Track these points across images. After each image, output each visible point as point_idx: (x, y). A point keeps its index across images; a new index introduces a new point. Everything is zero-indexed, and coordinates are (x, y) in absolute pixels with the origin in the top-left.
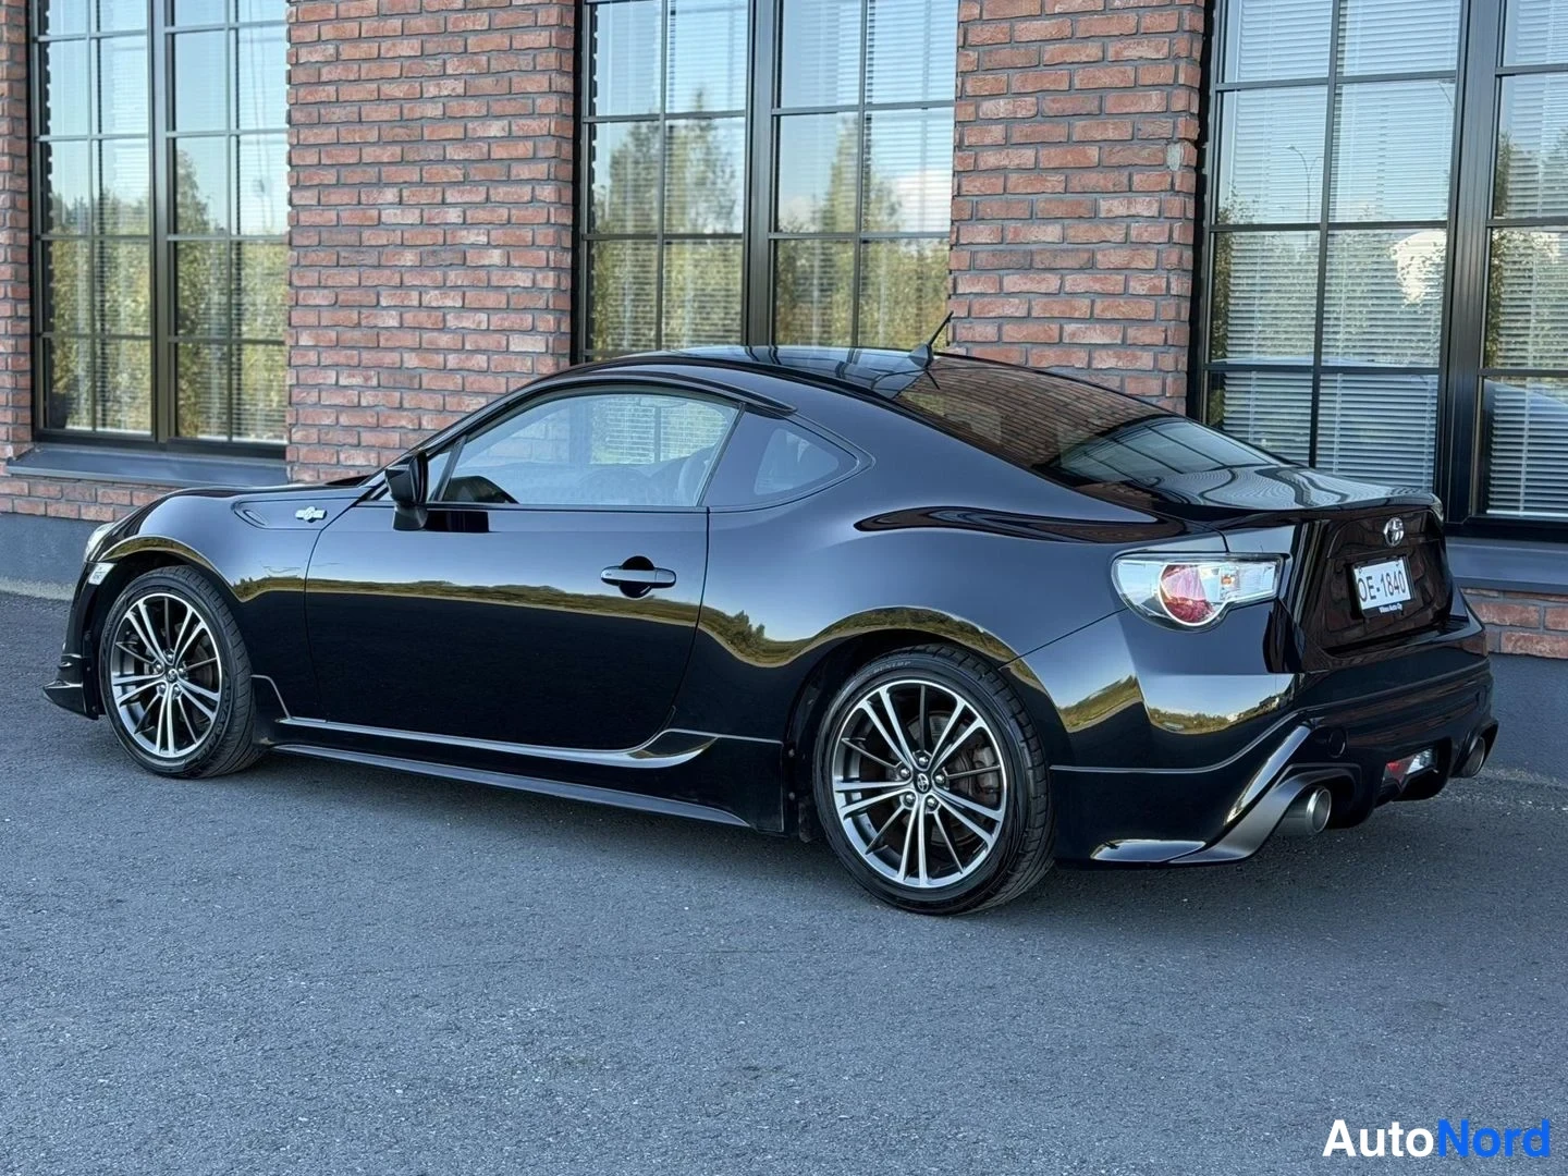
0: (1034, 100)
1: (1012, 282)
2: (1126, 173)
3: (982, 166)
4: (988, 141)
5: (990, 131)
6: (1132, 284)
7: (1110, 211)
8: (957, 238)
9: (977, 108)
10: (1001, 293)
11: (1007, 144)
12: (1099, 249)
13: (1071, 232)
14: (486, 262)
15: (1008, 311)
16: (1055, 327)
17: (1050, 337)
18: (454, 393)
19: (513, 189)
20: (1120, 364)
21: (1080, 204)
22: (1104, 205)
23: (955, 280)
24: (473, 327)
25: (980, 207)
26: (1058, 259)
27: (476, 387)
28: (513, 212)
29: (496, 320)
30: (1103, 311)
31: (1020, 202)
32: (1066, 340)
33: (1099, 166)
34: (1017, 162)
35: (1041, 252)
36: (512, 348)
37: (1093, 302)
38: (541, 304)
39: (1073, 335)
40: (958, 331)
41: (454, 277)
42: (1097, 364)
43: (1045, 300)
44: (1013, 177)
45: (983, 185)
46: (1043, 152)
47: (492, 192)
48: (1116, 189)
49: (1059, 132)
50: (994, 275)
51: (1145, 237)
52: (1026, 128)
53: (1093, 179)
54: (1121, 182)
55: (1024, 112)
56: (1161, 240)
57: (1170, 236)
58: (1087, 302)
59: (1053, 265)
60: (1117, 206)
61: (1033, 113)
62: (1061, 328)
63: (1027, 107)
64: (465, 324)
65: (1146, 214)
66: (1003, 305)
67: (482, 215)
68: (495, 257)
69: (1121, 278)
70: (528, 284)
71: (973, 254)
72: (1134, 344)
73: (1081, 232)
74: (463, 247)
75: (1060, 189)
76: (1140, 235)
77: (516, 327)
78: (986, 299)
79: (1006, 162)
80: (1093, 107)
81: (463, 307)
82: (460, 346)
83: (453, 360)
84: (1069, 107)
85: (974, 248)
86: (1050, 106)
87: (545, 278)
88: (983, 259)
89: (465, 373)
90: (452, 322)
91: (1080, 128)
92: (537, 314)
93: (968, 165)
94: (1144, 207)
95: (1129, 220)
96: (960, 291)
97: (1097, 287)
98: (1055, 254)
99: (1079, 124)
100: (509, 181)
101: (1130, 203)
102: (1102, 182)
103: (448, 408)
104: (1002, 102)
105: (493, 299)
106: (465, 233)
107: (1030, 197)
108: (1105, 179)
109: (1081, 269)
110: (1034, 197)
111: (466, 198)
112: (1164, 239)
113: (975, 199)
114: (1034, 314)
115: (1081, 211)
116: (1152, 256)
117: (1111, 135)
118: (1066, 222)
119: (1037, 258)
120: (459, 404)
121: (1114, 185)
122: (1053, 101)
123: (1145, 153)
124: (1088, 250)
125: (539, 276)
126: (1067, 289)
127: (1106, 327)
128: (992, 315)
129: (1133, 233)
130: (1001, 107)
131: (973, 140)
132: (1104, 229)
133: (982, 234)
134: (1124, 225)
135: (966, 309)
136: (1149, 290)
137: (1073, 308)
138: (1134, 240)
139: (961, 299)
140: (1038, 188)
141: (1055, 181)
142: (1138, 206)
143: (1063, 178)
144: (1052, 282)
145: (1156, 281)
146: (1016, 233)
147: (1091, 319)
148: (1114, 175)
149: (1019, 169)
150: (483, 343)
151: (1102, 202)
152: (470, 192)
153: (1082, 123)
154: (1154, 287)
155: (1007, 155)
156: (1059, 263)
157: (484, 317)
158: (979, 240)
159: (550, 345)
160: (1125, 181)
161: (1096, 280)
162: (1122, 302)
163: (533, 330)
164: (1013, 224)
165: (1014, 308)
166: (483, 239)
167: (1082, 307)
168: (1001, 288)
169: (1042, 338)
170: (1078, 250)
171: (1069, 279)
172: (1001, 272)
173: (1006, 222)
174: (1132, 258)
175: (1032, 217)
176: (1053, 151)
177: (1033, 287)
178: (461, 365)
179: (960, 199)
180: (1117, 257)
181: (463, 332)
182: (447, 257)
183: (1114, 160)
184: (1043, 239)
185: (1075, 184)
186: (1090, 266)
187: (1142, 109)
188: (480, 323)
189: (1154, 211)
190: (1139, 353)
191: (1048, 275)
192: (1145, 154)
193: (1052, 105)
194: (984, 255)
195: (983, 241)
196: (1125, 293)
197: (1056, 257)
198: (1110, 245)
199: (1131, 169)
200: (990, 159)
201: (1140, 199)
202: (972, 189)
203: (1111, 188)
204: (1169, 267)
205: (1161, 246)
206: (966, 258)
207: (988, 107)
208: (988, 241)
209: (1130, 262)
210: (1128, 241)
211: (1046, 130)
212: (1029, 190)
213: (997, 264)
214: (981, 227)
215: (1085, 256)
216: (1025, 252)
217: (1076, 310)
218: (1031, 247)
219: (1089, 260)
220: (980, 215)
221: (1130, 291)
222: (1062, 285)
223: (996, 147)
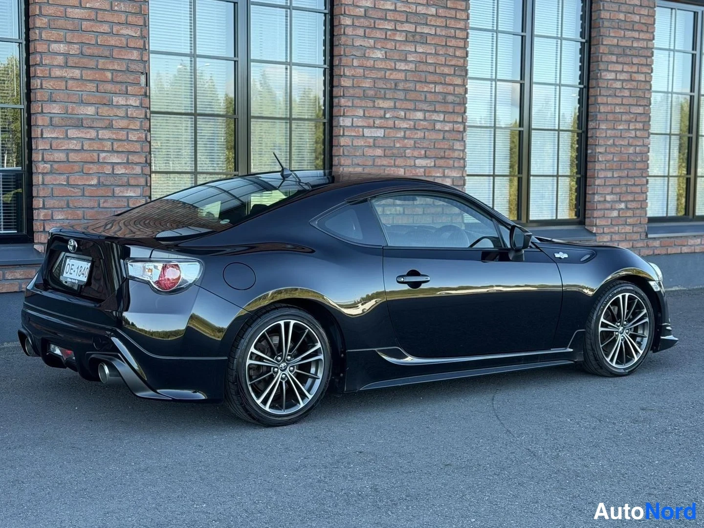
0: (78, 46)
1: (72, 133)
2: (125, 86)
3: (53, 75)
4: (55, 63)
5: (56, 58)
6: (130, 136)
7: (118, 102)
8: (42, 110)
9: (49, 46)
10: (67, 137)
11: (66, 65)
12: (114, 119)
13: (100, 111)
15: (72, 147)
16: (95, 154)
17: (94, 159)
20: (127, 171)
21: (104, 98)
22: (115, 99)
23: (42, 131)
25: (53, 95)
26: (95, 123)
30: (117, 148)
31: (74, 94)
32: (101, 161)
33: (112, 81)
34: (71, 75)
35: (86, 119)
37: (112, 143)
39: (104, 158)
40: (45, 156)
42: (116, 172)
43: (90, 142)
44: (70, 83)
45: (54, 84)
46: (84, 72)
48: (120, 92)
49: (92, 64)
50: (63, 129)
51: (135, 115)
52: (76, 60)
53: (109, 87)
55: (74, 52)
56: (141, 117)
57: (146, 115)
58: (110, 143)
59: (93, 126)
60: (121, 100)
61: (78, 53)
62: (99, 155)
63: (75, 49)
65: (134, 105)
66: (68, 144)
69: (125, 133)
71: (51, 118)
72: (132, 163)
73: (104, 111)
75: (94, 89)
76: (132, 114)
78: (59, 141)
79: (65, 75)
80: (107, 53)
84: (96, 51)
85: (52, 115)
86: (87, 51)
88: (56, 121)
91: (101, 63)
93: (46, 74)
94: (133, 101)
95: (127, 107)
96: (44, 136)
97: (114, 136)
98: (93, 120)
99: (101, 61)
101: (127, 99)
102: (113, 89)
104: (61, 45)
107: (78, 93)
108: (115, 87)
109: (106, 128)
110: (80, 93)
112: (143, 116)
113: (50, 91)
114: (85, 148)
115: (105, 101)
116: (138, 124)
117: (116, 67)
118: (97, 106)
119: (85, 122)
122: (88, 48)
123: (132, 77)
124: (109, 120)
126: (99, 137)
127: (120, 155)
128: (64, 148)
129: (129, 113)
130: (62, 48)
131: (47, 62)
132: (115, 110)
133: (56, 109)
134: (124, 109)
135: (49, 145)
136: (138, 138)
137: (104, 146)
138: (129, 116)
139: (46, 140)
140: (83, 88)
141: (91, 87)
142: (131, 101)
143: (95, 85)
144: (92, 134)
145: (140, 135)
146: (73, 109)
147: (113, 151)
148: (119, 86)
149: (73, 79)
151: (113, 97)
153: (103, 60)
155: (66, 71)
156: (95, 125)
158: (54, 111)
160: (124, 89)
161: (113, 133)
162: (126, 143)
164: (70, 105)
165: (73, 145)
167: (108, 145)
168: (67, 135)
169: (89, 159)
170: (104, 119)
171: (100, 132)
172: (66, 128)
173: (66, 104)
174: (129, 125)
175: (82, 102)
176: (89, 72)
177: (83, 135)
179: (42, 90)
180: (123, 123)
183: (119, 79)
184: (87, 113)
185: (101, 88)
186: (110, 127)
187: (130, 58)
189: (137, 103)
190: (135, 167)
191: (91, 130)
192: (131, 78)
193: (87, 50)
194: (57, 119)
195: (56, 112)
196: (127, 140)
197: (93, 122)
198: (118, 117)
199: (126, 84)
200: (57, 72)
201: (132, 98)
202: (48, 86)
203: (118, 92)
204: (145, 129)
205: (141, 120)
206: (47, 121)
207: (54, 47)
208: (59, 112)
209: (128, 126)
210: (127, 116)
211: (85, 61)
212: (78, 89)
213: (64, 124)
214: (54, 105)
215: (108, 122)
216: (78, 119)
217: (105, 147)
218: (81, 116)
219: (109, 124)
220: (53, 99)
221: (129, 139)
222: (98, 135)
223: (60, 66)
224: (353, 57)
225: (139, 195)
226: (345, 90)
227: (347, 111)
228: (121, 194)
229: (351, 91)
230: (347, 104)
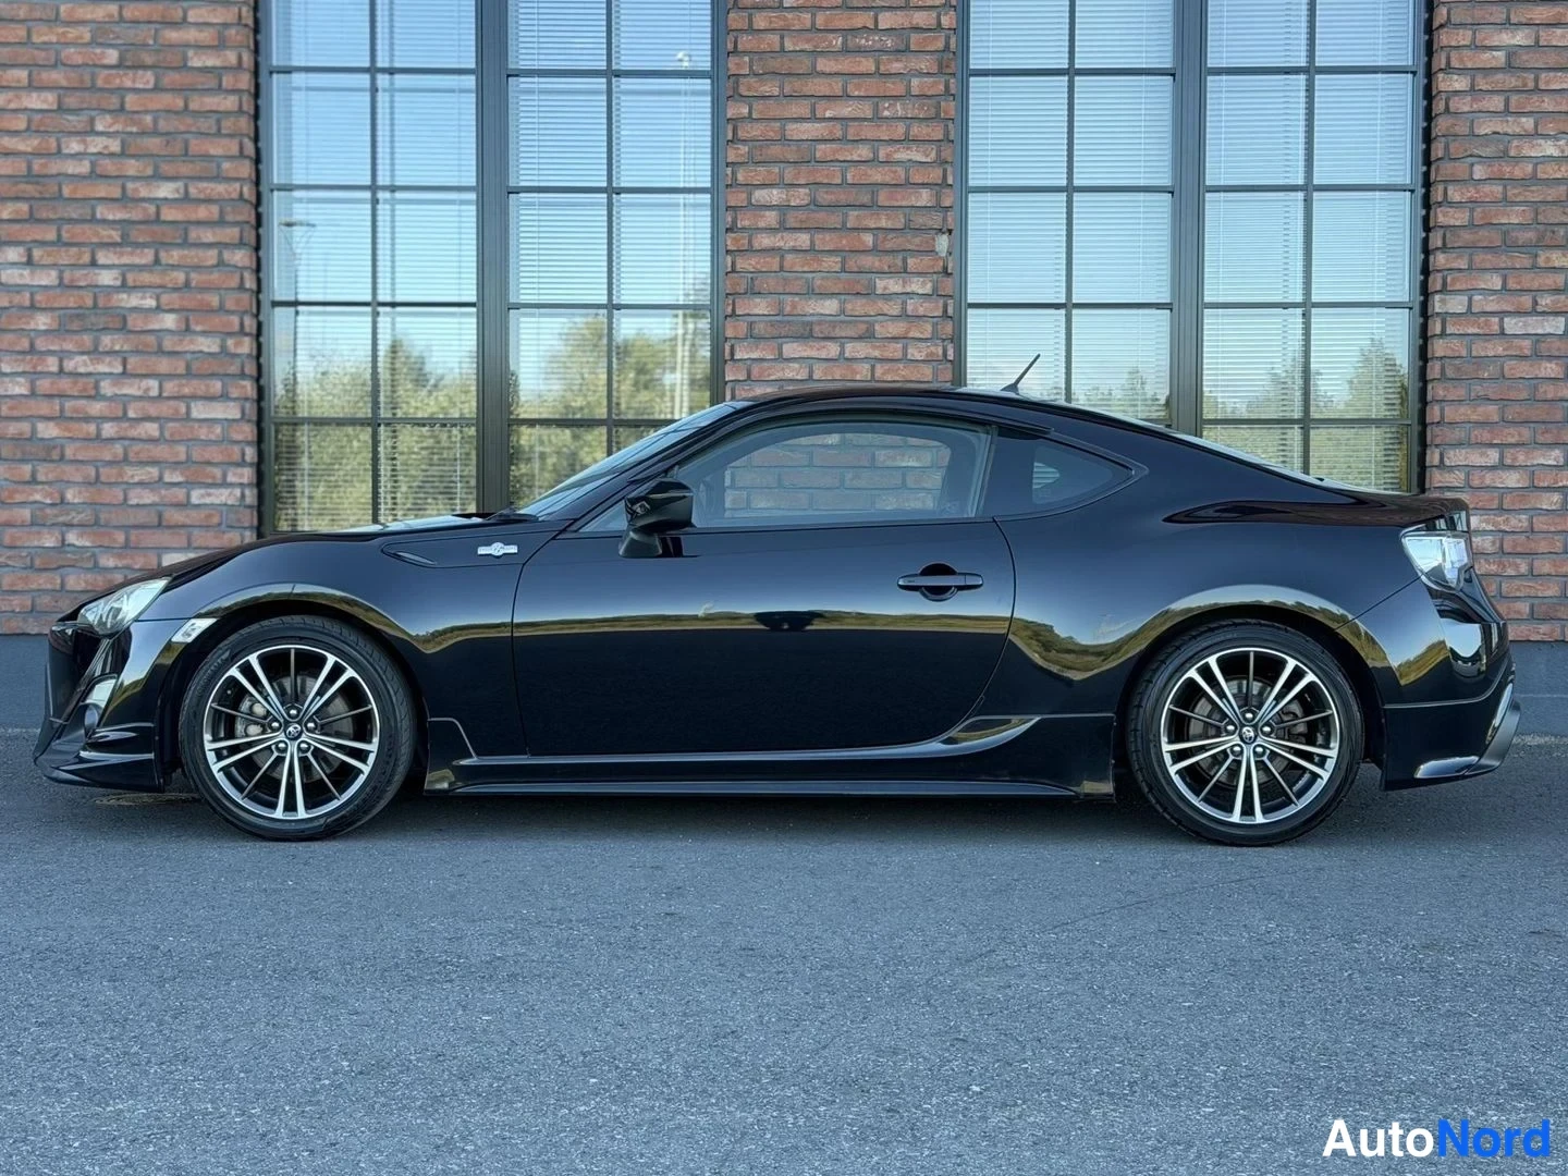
0: (807, 191)
1: (790, 349)
2: (901, 257)
3: (756, 246)
4: (762, 224)
5: (763, 216)
6: (909, 351)
8: (734, 310)
9: (750, 195)
10: (781, 358)
11: (782, 227)
12: (877, 322)
13: (849, 306)
14: (156, 326)
15: (789, 375)
18: (110, 463)
19: (193, 252)
21: (858, 282)
22: (880, 284)
23: (732, 347)
24: (139, 393)
25: (756, 283)
26: (837, 330)
27: (143, 457)
28: (193, 275)
29: (170, 387)
30: (883, 374)
31: (797, 279)
33: (875, 250)
34: (792, 244)
35: (820, 323)
36: (195, 414)
37: (873, 367)
38: (234, 369)
40: (737, 393)
41: (107, 341)
43: (825, 365)
44: (789, 257)
45: (758, 263)
46: (818, 236)
47: (162, 254)
48: (892, 270)
49: (834, 220)
50: (774, 343)
51: (921, 311)
52: (801, 215)
53: (868, 261)
54: (896, 265)
55: (798, 201)
57: (945, 311)
58: (867, 366)
59: (832, 335)
60: (894, 285)
61: (806, 202)
63: (800, 196)
64: (126, 391)
65: (920, 292)
66: (783, 369)
67: (146, 278)
68: (169, 321)
69: (900, 345)
70: (215, 349)
71: (751, 324)
73: (858, 306)
74: (122, 312)
75: (838, 268)
76: (916, 309)
77: (200, 393)
78: (766, 364)
79: (781, 244)
80: (866, 199)
81: (124, 373)
82: (120, 414)
83: (109, 429)
84: (842, 197)
85: (753, 319)
86: (824, 197)
87: (237, 344)
88: (760, 329)
89: (127, 443)
90: (107, 388)
91: (853, 217)
92: (226, 379)
93: (743, 245)
94: (919, 286)
95: (905, 297)
96: (737, 357)
97: (876, 353)
98: (833, 325)
99: (853, 214)
100: (185, 243)
101: (904, 282)
102: (877, 264)
103: (103, 479)
104: (775, 192)
105: (164, 365)
106: (125, 296)
107: (806, 275)
108: (880, 261)
109: (860, 338)
110: (810, 275)
111: (126, 260)
112: (938, 313)
113: (750, 275)
114: (815, 377)
115: (859, 288)
116: (929, 328)
117: (883, 223)
118: (843, 297)
119: (816, 329)
120: (120, 475)
121: (889, 267)
122: (827, 192)
123: (917, 240)
124: (867, 322)
125: (230, 342)
126: (847, 355)
128: (773, 378)
129: (910, 308)
130: (775, 196)
131: (746, 223)
132: (880, 304)
133: (760, 306)
134: (900, 301)
135: (745, 372)
136: (927, 356)
137: (855, 372)
138: (910, 314)
139: (738, 364)
140: (815, 266)
141: (832, 263)
142: (913, 285)
143: (839, 259)
144: (832, 350)
145: (933, 349)
146: (794, 306)
147: (873, 381)
148: (888, 259)
149: (795, 250)
150: (153, 410)
151: (877, 280)
152: (132, 254)
153: (856, 213)
154: (932, 354)
155: (782, 237)
156: (838, 332)
157: (153, 384)
158: (756, 311)
159: (247, 411)
160: (900, 263)
161: (874, 348)
162: (901, 366)
163: (224, 396)
164: (789, 299)
165: (794, 371)
166: (150, 303)
167: (863, 371)
168: (781, 353)
170: (856, 321)
171: (849, 347)
172: (780, 340)
173: (782, 297)
174: (908, 330)
175: (811, 292)
176: (828, 236)
177: (814, 354)
178: (122, 434)
179: (736, 275)
180: (895, 329)
181: (125, 400)
182: (102, 321)
183: (889, 246)
184: (822, 311)
185: (851, 264)
186: (868, 336)
187: (914, 203)
188: (148, 389)
189: (928, 290)
191: (829, 343)
192: (916, 242)
193: (825, 196)
194: (762, 326)
195: (761, 312)
196: (904, 359)
197: (834, 327)
198: (887, 318)
199: (905, 254)
200: (765, 241)
201: (915, 279)
202: (747, 266)
203: (886, 269)
204: (944, 337)
205: (935, 320)
206: (743, 327)
207: (760, 195)
208: (766, 313)
209: (907, 332)
210: (903, 315)
211: (821, 217)
212: (806, 269)
213: (775, 333)
214: (758, 300)
215: (864, 327)
216: (803, 323)
217: (857, 373)
218: (809, 319)
219: (867, 330)
220: (756, 289)
221: (909, 357)
222: (842, 352)
223: (770, 230)
224: (1470, 160)
225: (928, 464)
226: (1448, 235)
227: (1453, 279)
228: (889, 463)
229: (1467, 236)
230: (1455, 265)
